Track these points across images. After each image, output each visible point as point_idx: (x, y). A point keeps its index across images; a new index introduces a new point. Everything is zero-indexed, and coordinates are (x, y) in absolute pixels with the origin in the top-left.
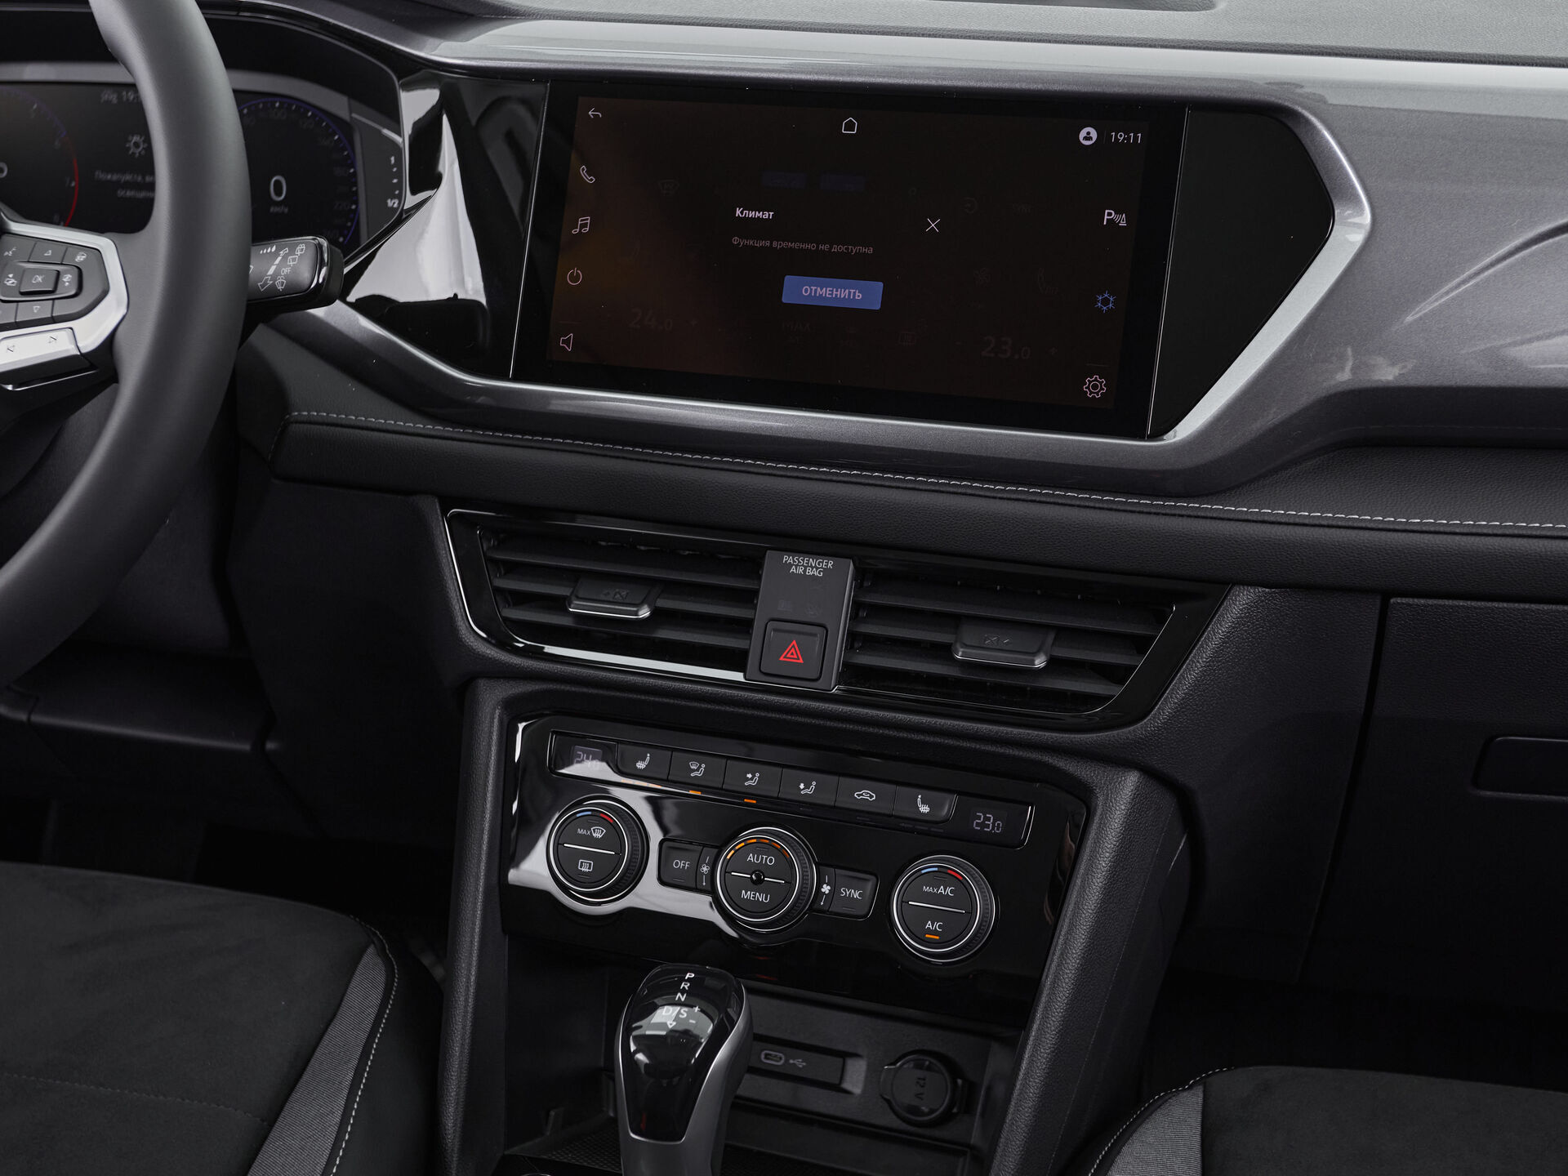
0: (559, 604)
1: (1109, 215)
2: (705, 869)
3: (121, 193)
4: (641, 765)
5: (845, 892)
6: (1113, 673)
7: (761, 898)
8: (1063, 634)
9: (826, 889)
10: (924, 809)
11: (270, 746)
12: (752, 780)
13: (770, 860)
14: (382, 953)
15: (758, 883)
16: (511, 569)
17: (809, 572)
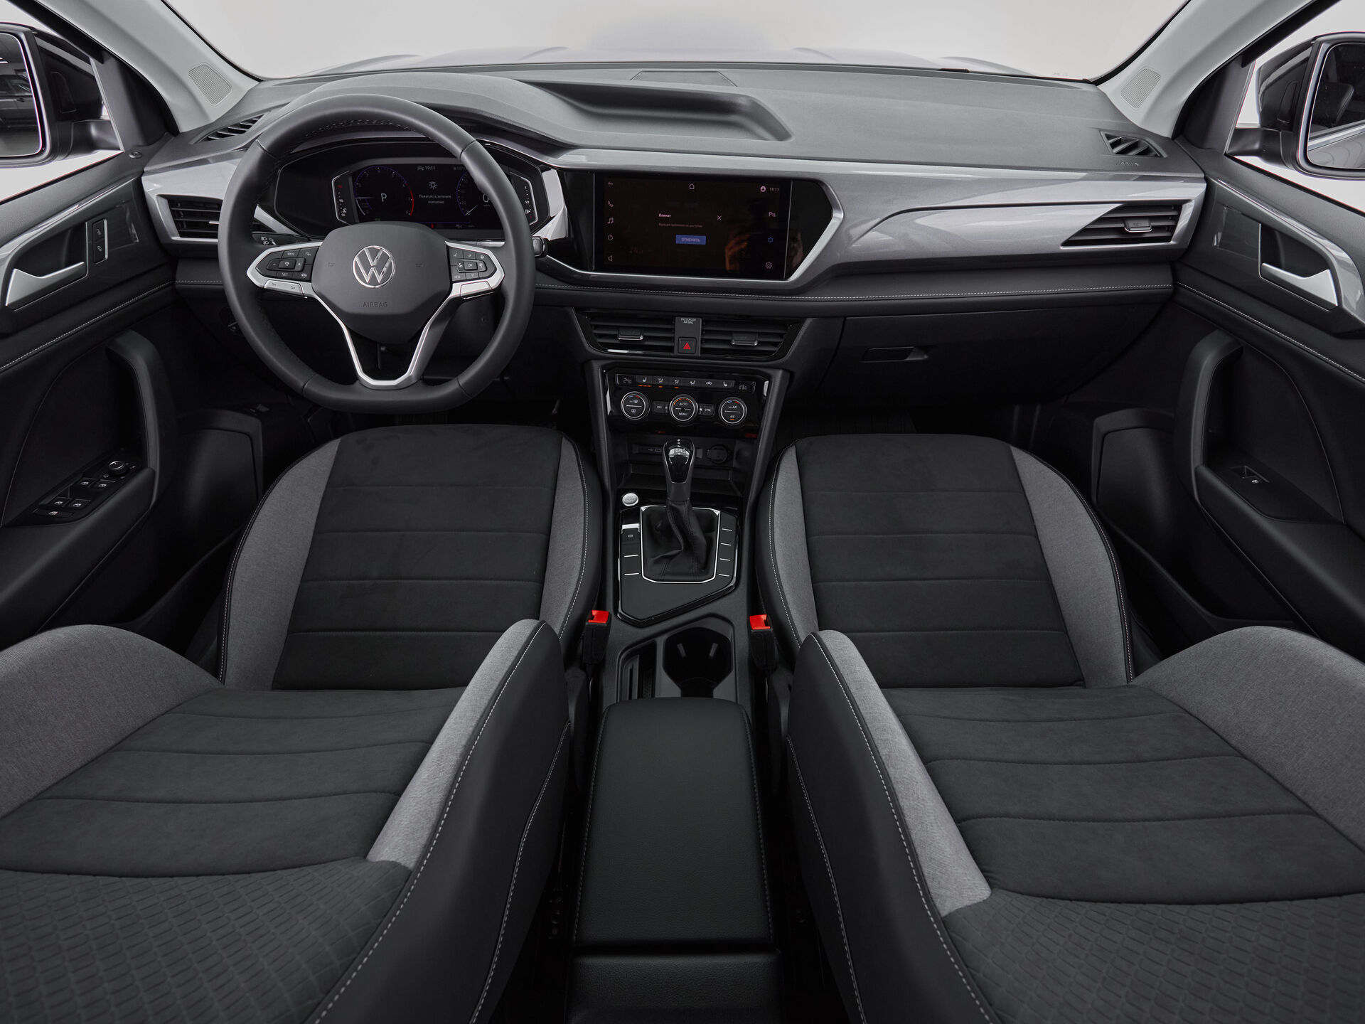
0: (615, 337)
1: (770, 213)
2: (666, 408)
3: (429, 202)
4: (644, 381)
5: (706, 410)
6: (775, 344)
7: (684, 414)
8: (760, 334)
9: (701, 410)
10: (726, 385)
11: (506, 378)
12: (677, 382)
13: (686, 404)
14: (566, 439)
15: (683, 410)
16: (596, 327)
17: (689, 323)
